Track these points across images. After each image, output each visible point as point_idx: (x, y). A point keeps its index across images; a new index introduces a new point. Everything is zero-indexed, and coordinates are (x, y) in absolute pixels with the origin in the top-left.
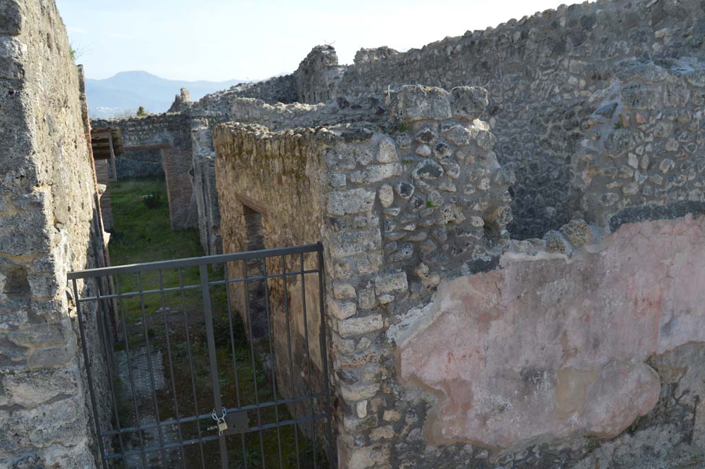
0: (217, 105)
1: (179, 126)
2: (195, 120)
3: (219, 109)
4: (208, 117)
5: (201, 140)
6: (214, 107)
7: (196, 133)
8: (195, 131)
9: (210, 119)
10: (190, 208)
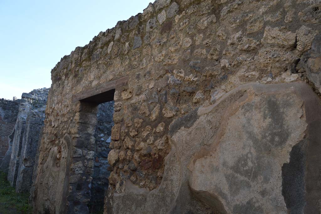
0: (40, 94)
1: (10, 108)
2: (24, 99)
3: (41, 96)
4: (33, 99)
5: (25, 111)
6: (38, 94)
7: (23, 106)
8: (23, 105)
9: (34, 101)
10: (3, 159)
